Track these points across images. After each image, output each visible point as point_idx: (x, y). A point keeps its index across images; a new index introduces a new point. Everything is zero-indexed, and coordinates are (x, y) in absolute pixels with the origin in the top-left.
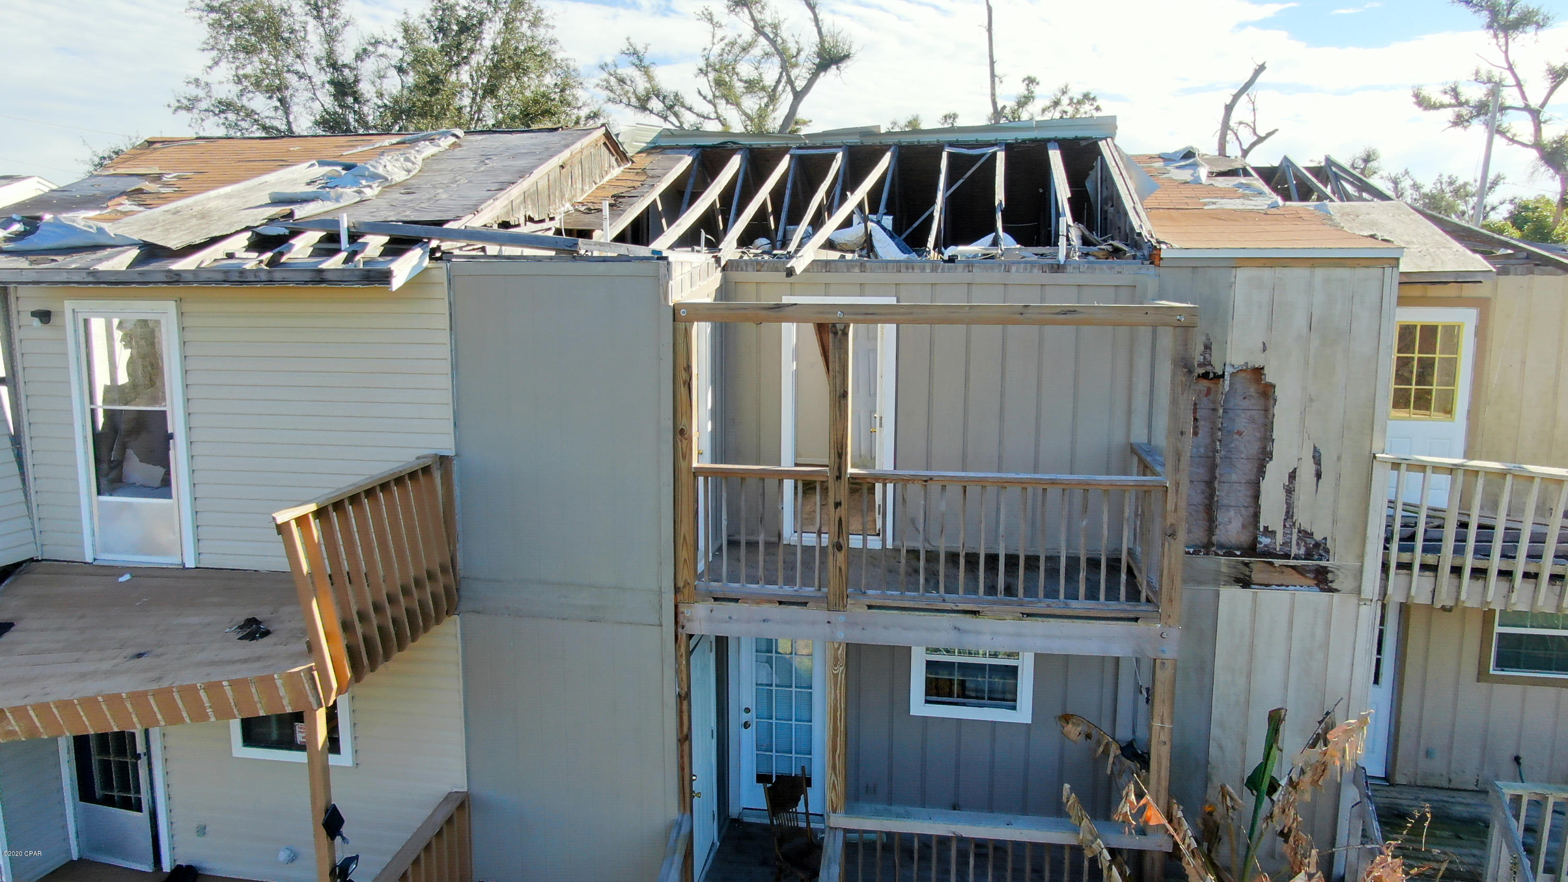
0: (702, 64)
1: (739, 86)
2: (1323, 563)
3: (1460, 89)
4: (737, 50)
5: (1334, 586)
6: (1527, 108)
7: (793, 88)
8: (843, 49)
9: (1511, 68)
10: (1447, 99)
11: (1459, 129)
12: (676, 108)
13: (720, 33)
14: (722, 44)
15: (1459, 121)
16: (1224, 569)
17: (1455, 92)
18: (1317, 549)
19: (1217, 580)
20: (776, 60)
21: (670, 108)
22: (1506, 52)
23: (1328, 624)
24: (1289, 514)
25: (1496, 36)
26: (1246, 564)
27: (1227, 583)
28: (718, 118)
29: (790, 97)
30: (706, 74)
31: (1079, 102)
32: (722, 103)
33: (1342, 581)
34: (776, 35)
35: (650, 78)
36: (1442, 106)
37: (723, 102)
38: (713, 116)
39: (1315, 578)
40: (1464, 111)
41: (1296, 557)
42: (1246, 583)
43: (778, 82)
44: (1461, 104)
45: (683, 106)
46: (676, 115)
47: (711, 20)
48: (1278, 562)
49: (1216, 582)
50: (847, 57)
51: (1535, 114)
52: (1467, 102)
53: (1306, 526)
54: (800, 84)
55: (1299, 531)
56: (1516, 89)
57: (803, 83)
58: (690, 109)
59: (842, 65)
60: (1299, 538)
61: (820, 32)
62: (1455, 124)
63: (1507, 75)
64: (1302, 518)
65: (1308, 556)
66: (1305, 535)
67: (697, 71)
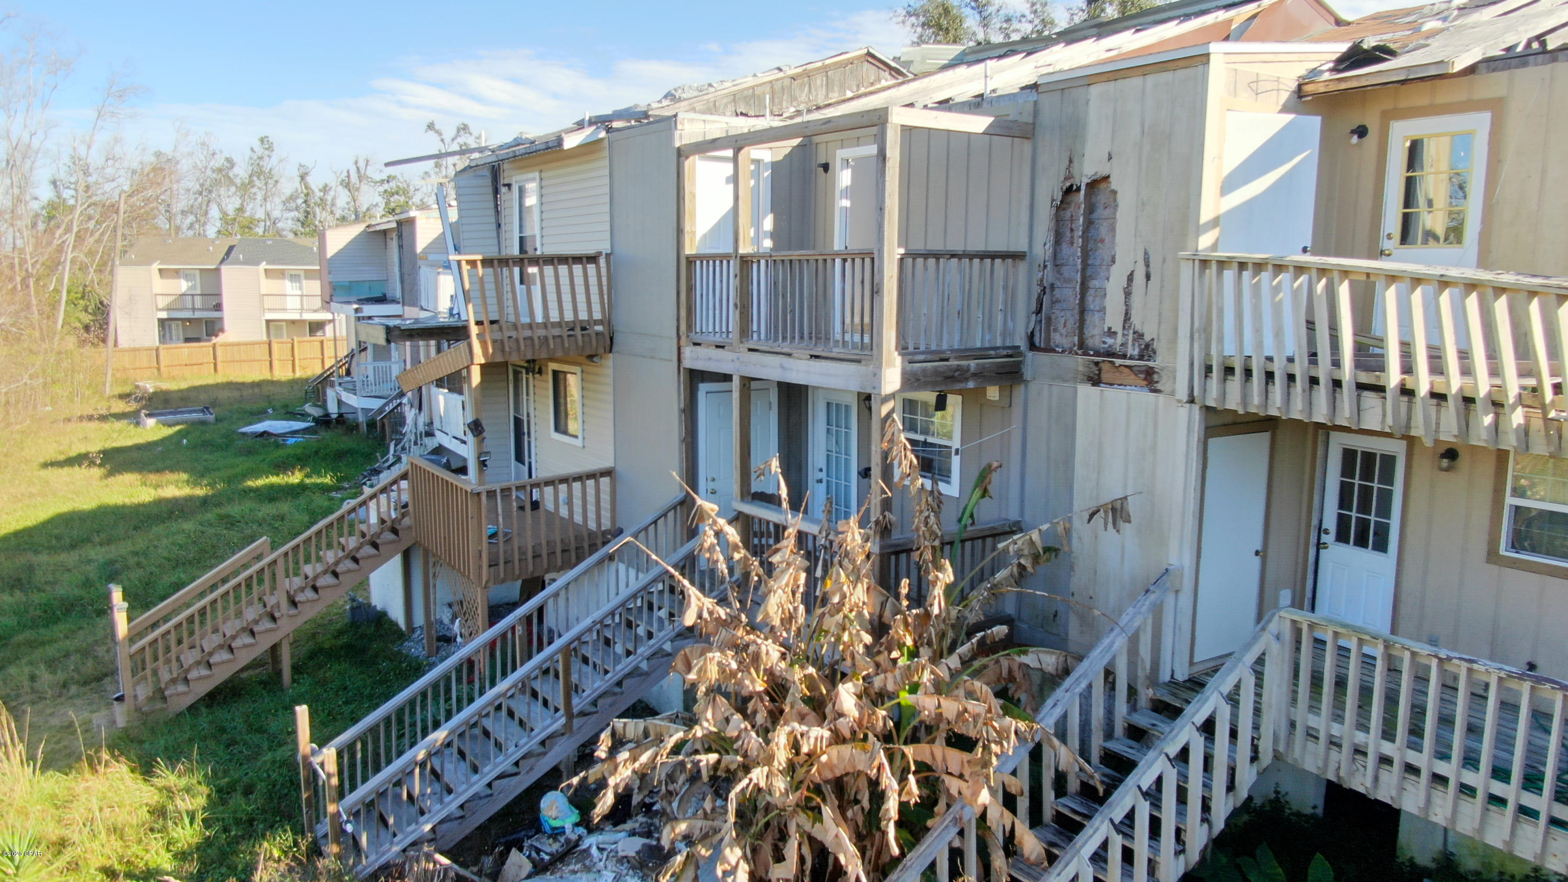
2: (1151, 364)
5: (1159, 386)
16: (1081, 368)
18: (1147, 350)
19: (1075, 378)
23: (1156, 425)
24: (1127, 317)
26: (1097, 364)
27: (1082, 381)
33: (1163, 381)
39: (1145, 379)
41: (1131, 358)
42: (1095, 381)
48: (1118, 362)
49: (1075, 380)
53: (1138, 328)
55: (1134, 333)
60: (1134, 340)
64: (1136, 320)
65: (1141, 357)
66: (1139, 336)
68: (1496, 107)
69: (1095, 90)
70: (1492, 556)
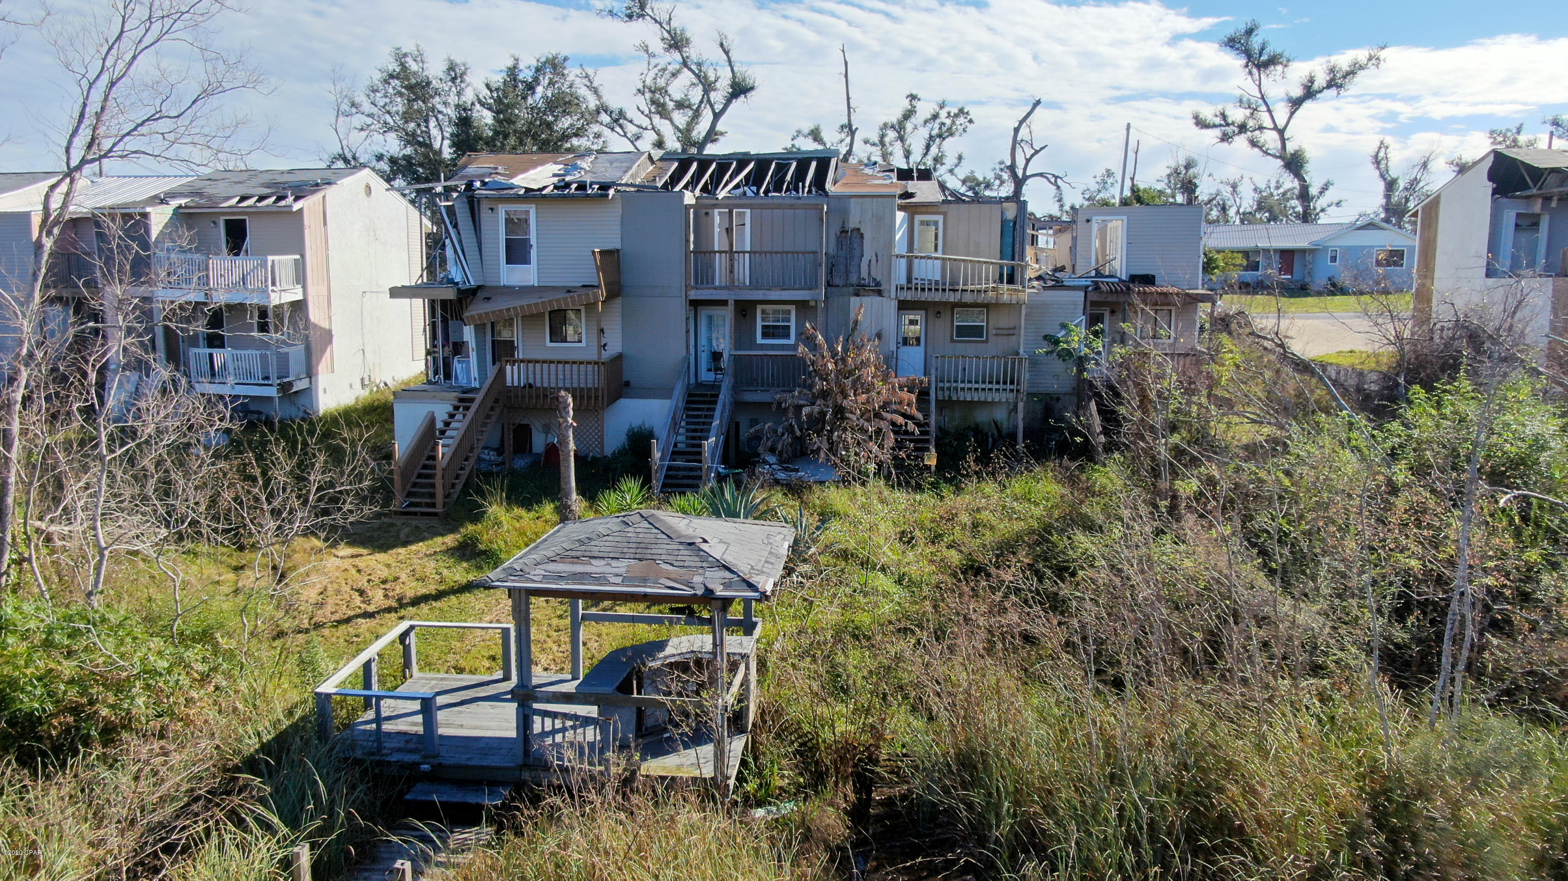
0: (640, 86)
1: (671, 105)
2: (880, 288)
3: (1227, 113)
4: (667, 75)
5: (883, 295)
6: (1275, 128)
7: (713, 110)
8: (749, 82)
9: (1263, 98)
10: (1218, 121)
11: (1225, 144)
12: (621, 121)
13: (654, 61)
14: (656, 70)
15: (1225, 138)
16: (851, 292)
17: (1224, 116)
18: (878, 284)
19: (850, 295)
20: (700, 87)
21: (616, 121)
22: (1259, 86)
23: (883, 308)
24: (869, 274)
25: (1250, 73)
26: (858, 289)
27: (852, 296)
28: (653, 129)
29: (711, 117)
30: (643, 94)
31: (956, 116)
32: (657, 119)
33: (886, 294)
34: (700, 71)
35: (599, 97)
36: (1215, 126)
37: (658, 116)
38: (650, 127)
40: (1229, 129)
41: (872, 287)
42: (857, 295)
43: (701, 102)
44: (1228, 125)
45: (626, 119)
46: (621, 126)
47: (647, 51)
48: (867, 289)
50: (752, 88)
51: (1281, 132)
52: (1233, 124)
53: (874, 277)
54: (718, 108)
56: (1267, 114)
57: (721, 107)
58: (631, 122)
59: (749, 95)
60: (872, 281)
61: (732, 71)
62: (1222, 140)
63: (1261, 101)
64: (873, 274)
65: (875, 287)
66: (874, 280)
67: (635, 91)
68: (945, 214)
69: (853, 200)
70: (952, 340)
